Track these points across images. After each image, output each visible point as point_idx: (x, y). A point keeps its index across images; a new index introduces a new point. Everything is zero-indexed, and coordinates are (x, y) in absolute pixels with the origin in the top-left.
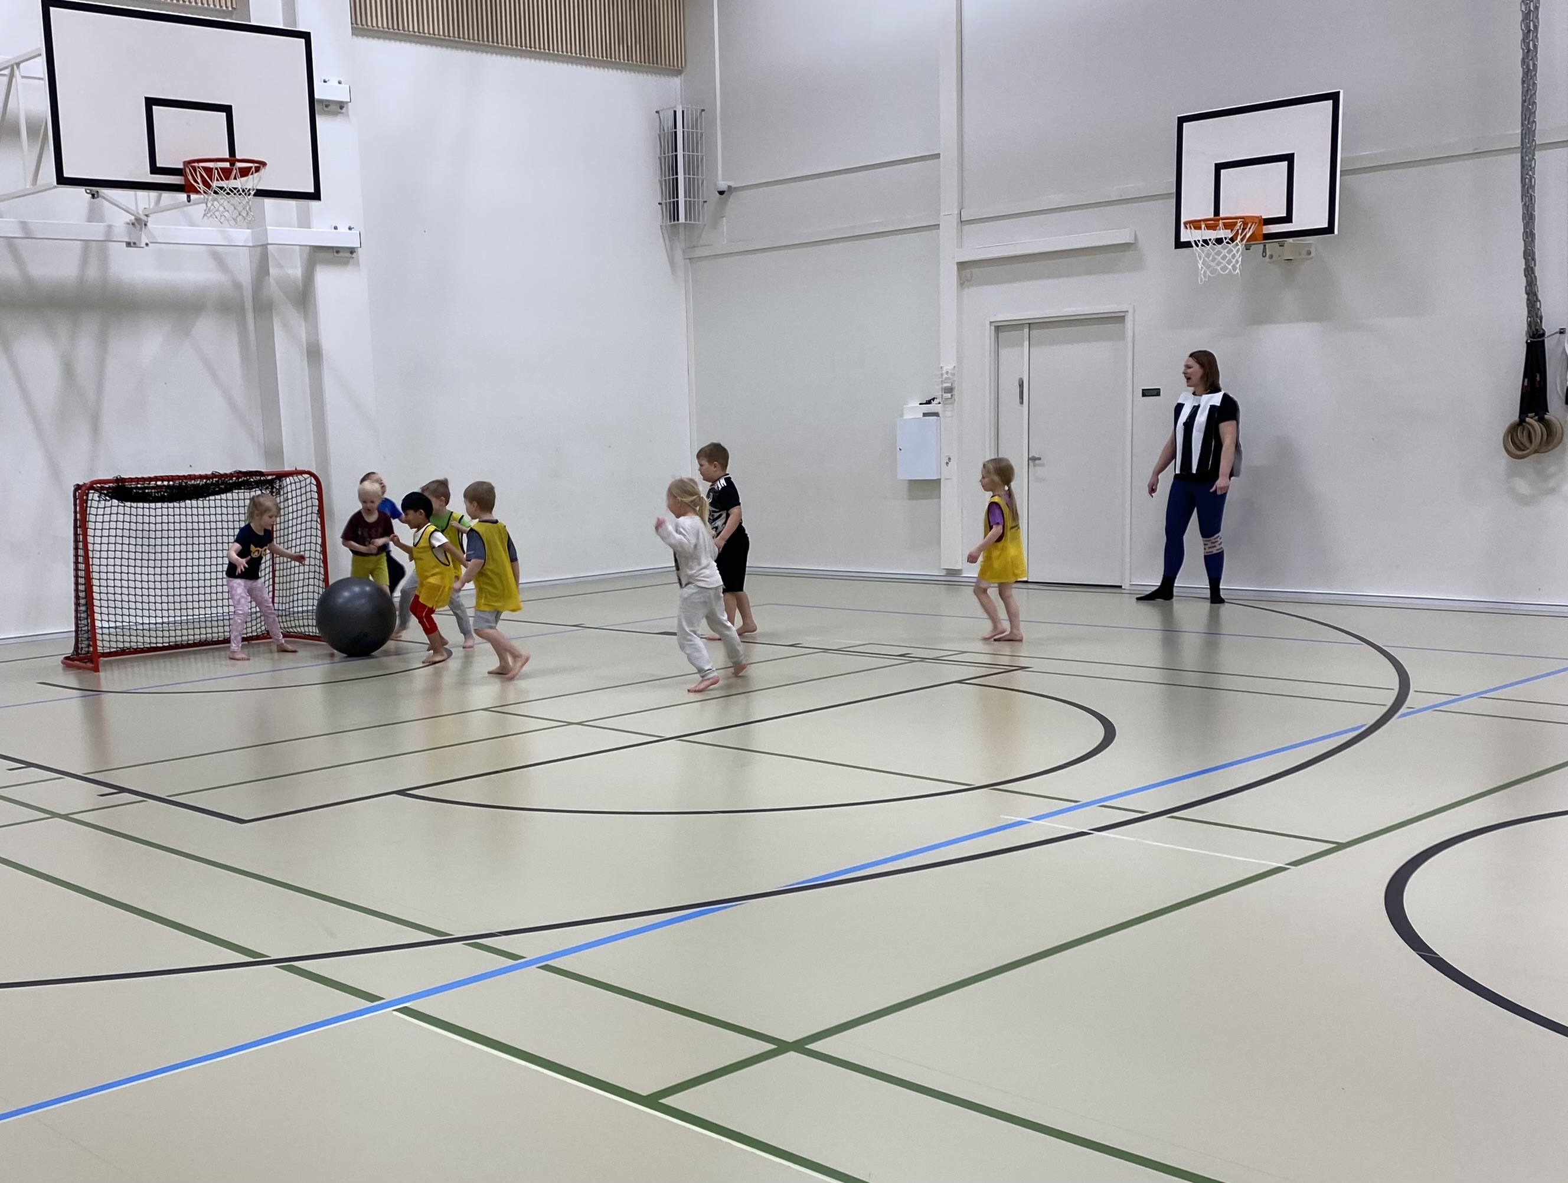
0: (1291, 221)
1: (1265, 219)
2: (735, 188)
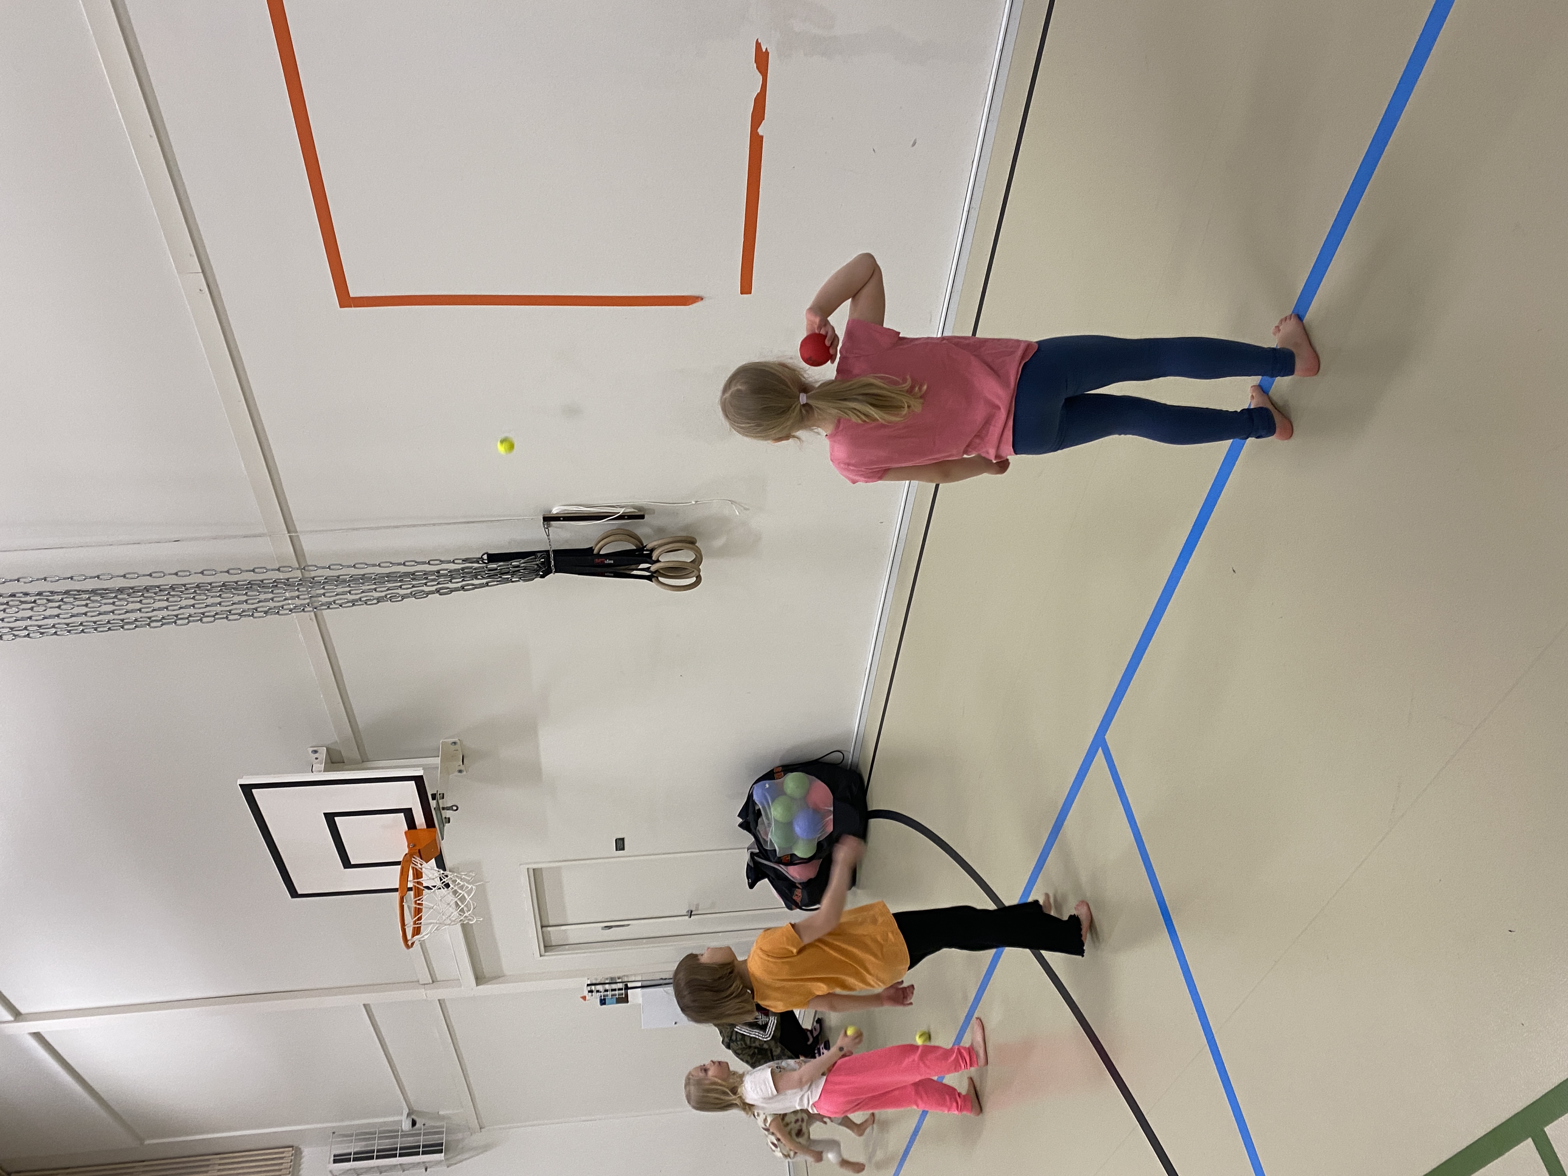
0: (410, 809)
1: (409, 828)
2: (409, 1110)
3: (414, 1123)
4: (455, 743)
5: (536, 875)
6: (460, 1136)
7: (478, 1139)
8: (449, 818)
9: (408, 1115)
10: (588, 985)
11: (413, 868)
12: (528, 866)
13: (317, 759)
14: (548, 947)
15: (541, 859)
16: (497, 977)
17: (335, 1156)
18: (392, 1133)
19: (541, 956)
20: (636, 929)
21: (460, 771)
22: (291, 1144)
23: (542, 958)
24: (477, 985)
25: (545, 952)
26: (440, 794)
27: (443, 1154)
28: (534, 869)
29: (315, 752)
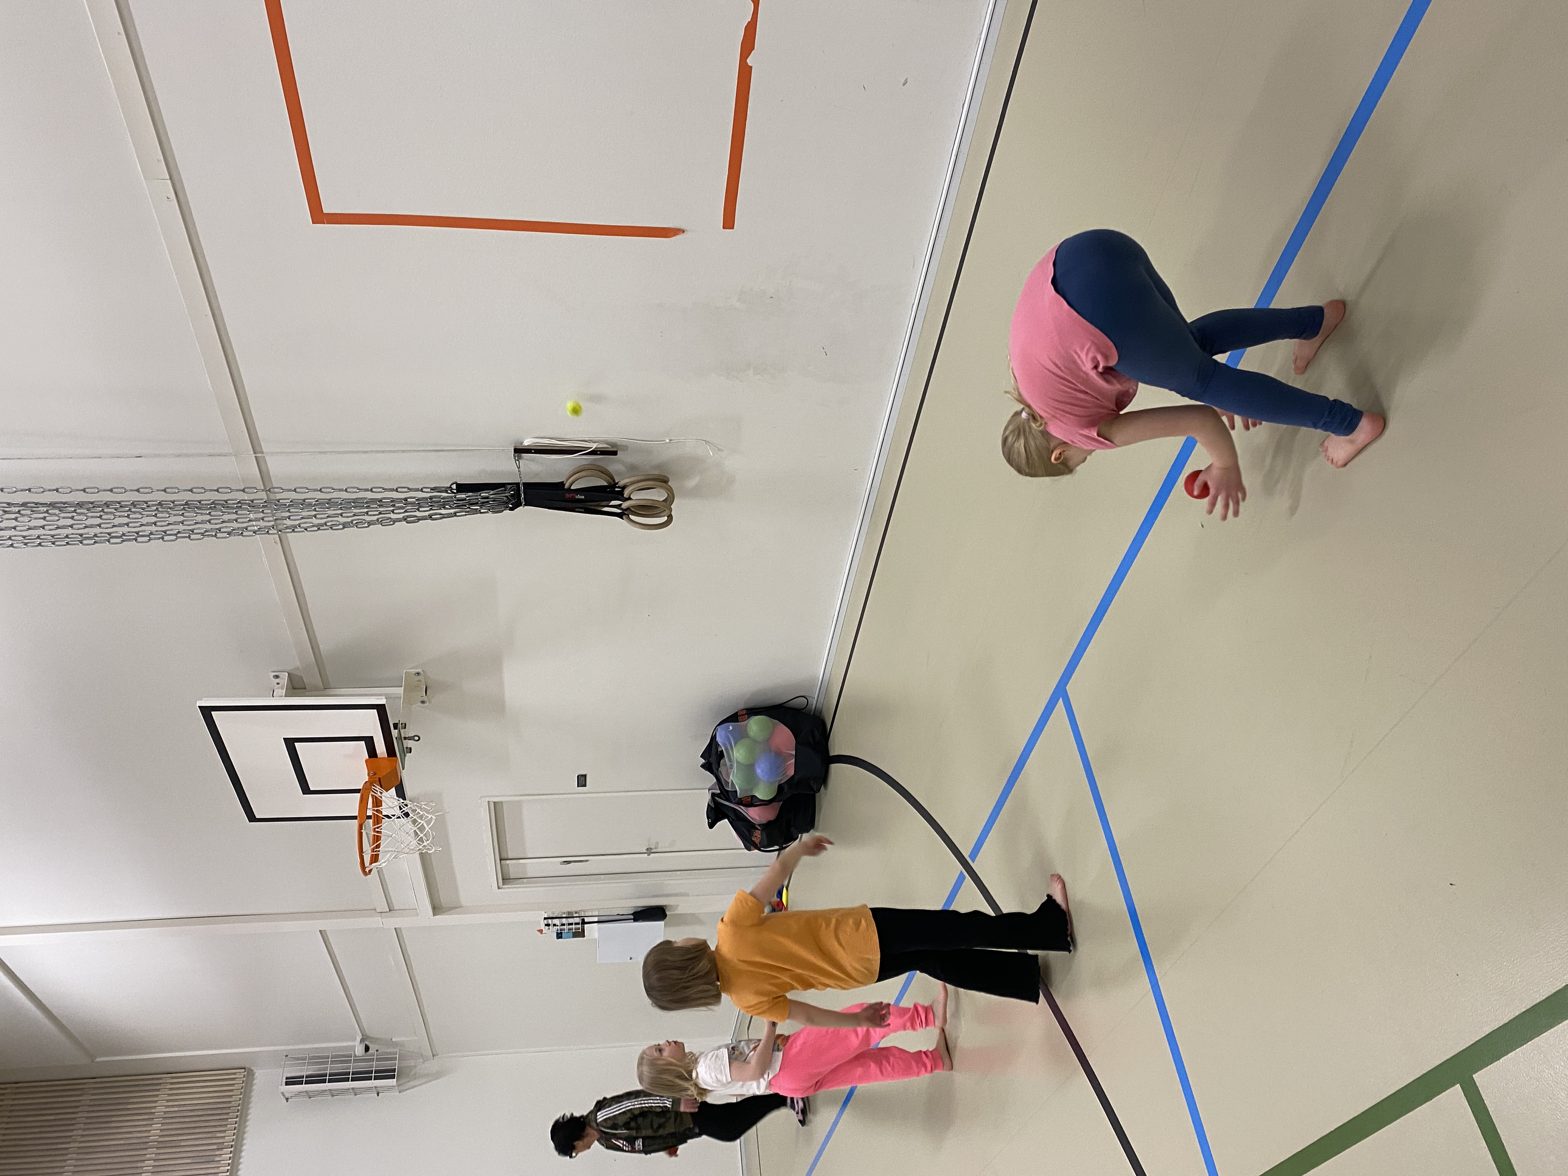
0: (371, 738)
1: (370, 757)
2: (363, 1036)
3: (367, 1049)
4: (418, 674)
5: (497, 808)
6: (412, 1063)
7: (432, 1066)
8: (411, 748)
9: (362, 1041)
10: (545, 919)
11: (373, 795)
12: (487, 799)
13: (278, 684)
14: (506, 879)
15: (501, 791)
16: (454, 908)
17: (287, 1078)
18: (346, 1058)
19: (499, 888)
20: (595, 865)
21: (423, 702)
22: (243, 1066)
23: (500, 890)
24: (434, 915)
25: (503, 885)
26: (402, 724)
27: (396, 1079)
28: (494, 802)
29: (277, 677)
